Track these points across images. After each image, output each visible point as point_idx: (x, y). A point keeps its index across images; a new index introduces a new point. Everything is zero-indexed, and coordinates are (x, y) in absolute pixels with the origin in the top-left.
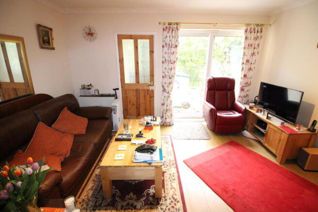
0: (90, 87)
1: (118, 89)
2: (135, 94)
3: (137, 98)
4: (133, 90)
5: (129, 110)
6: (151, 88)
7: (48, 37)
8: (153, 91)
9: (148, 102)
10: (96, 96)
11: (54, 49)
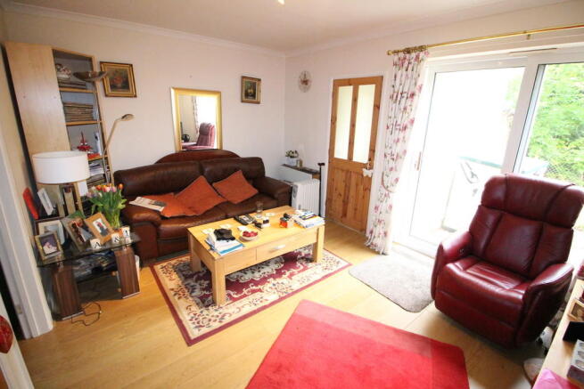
0: (295, 155)
1: (323, 164)
2: (344, 178)
3: (346, 186)
4: (343, 170)
5: (333, 202)
6: (366, 172)
7: (255, 90)
8: (370, 179)
9: (361, 197)
10: (297, 169)
11: (258, 103)
